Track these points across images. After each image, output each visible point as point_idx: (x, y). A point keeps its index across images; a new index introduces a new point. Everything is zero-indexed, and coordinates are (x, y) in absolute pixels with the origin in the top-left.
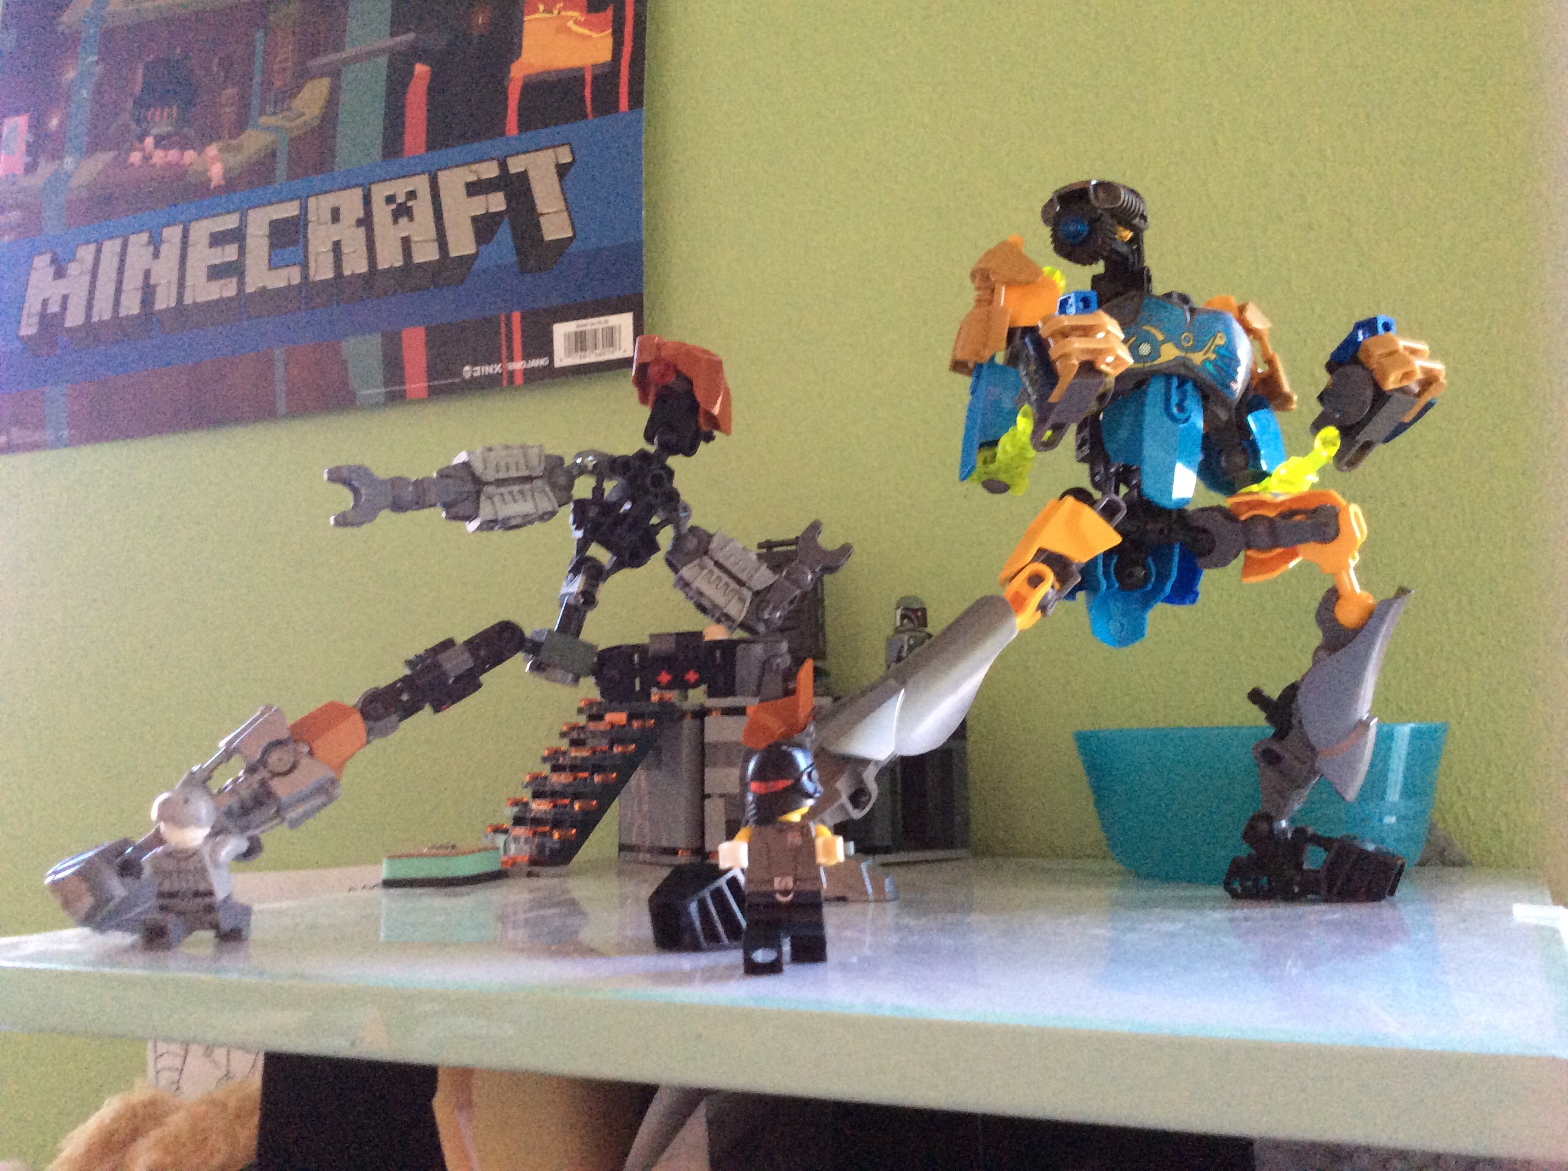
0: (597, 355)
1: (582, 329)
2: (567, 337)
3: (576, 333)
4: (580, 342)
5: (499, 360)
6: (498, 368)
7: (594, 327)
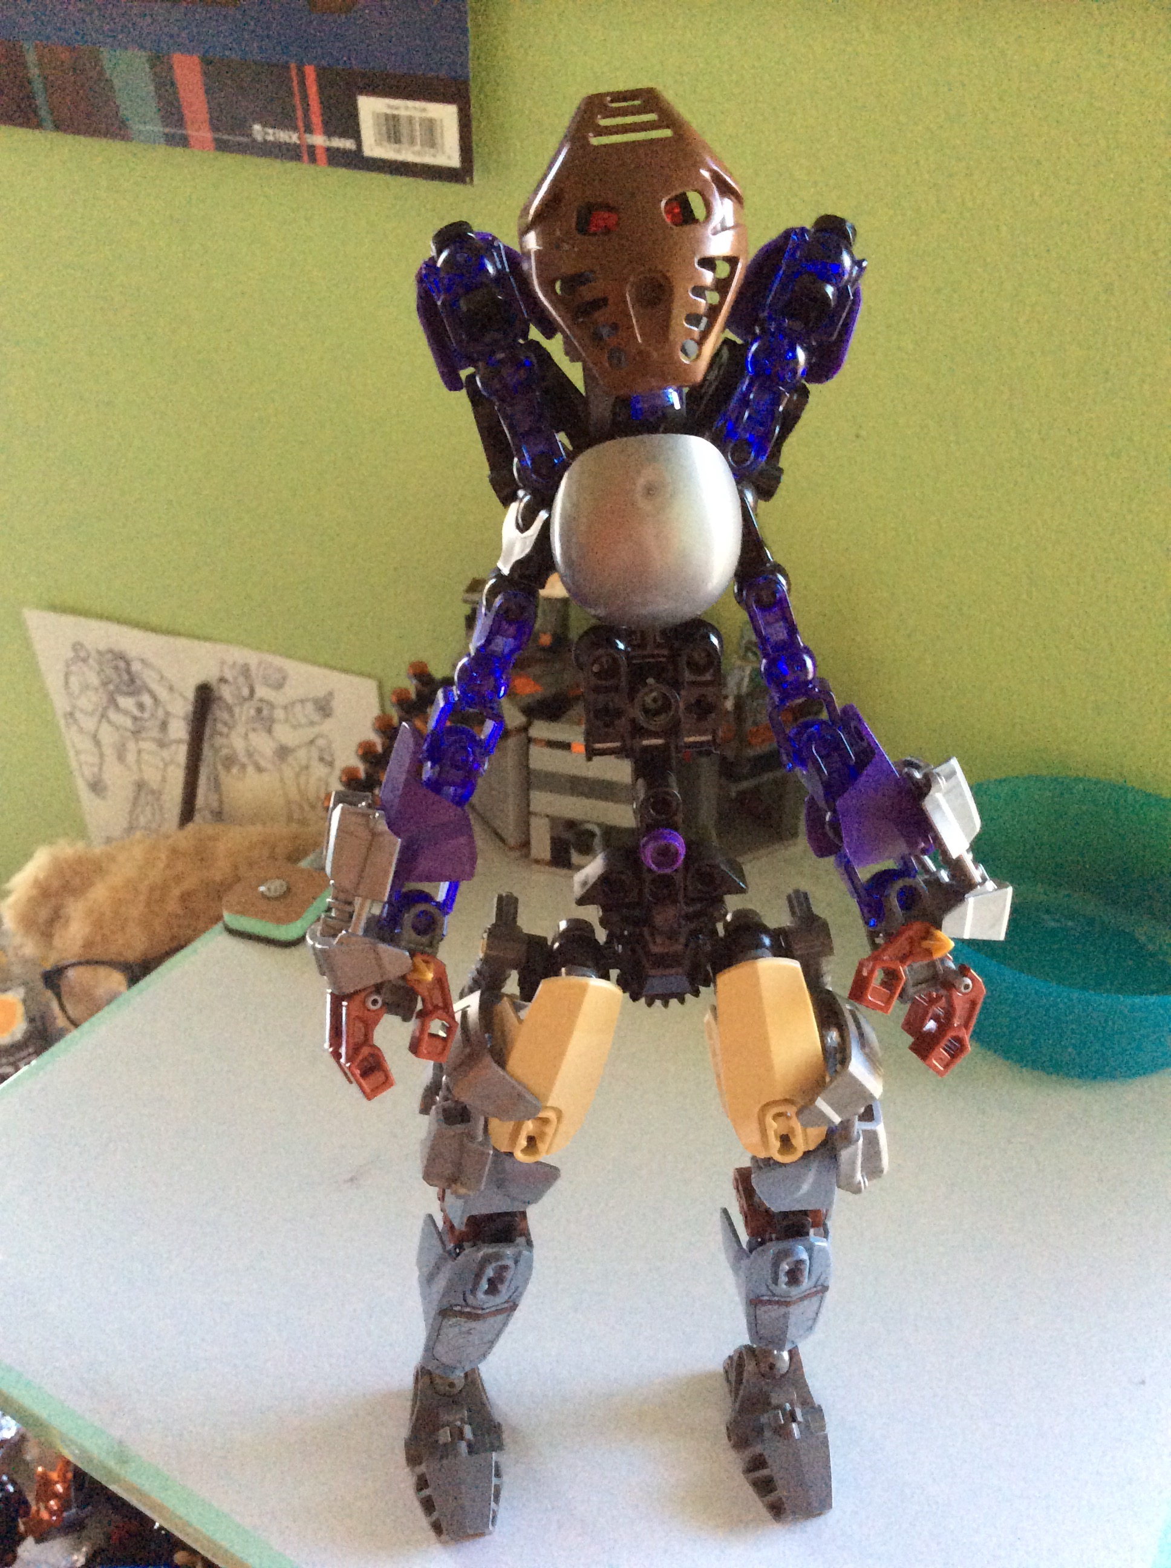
0: (414, 153)
1: (396, 112)
2: (377, 116)
3: (386, 115)
4: (393, 129)
5: (295, 129)
6: (294, 138)
7: (408, 113)
